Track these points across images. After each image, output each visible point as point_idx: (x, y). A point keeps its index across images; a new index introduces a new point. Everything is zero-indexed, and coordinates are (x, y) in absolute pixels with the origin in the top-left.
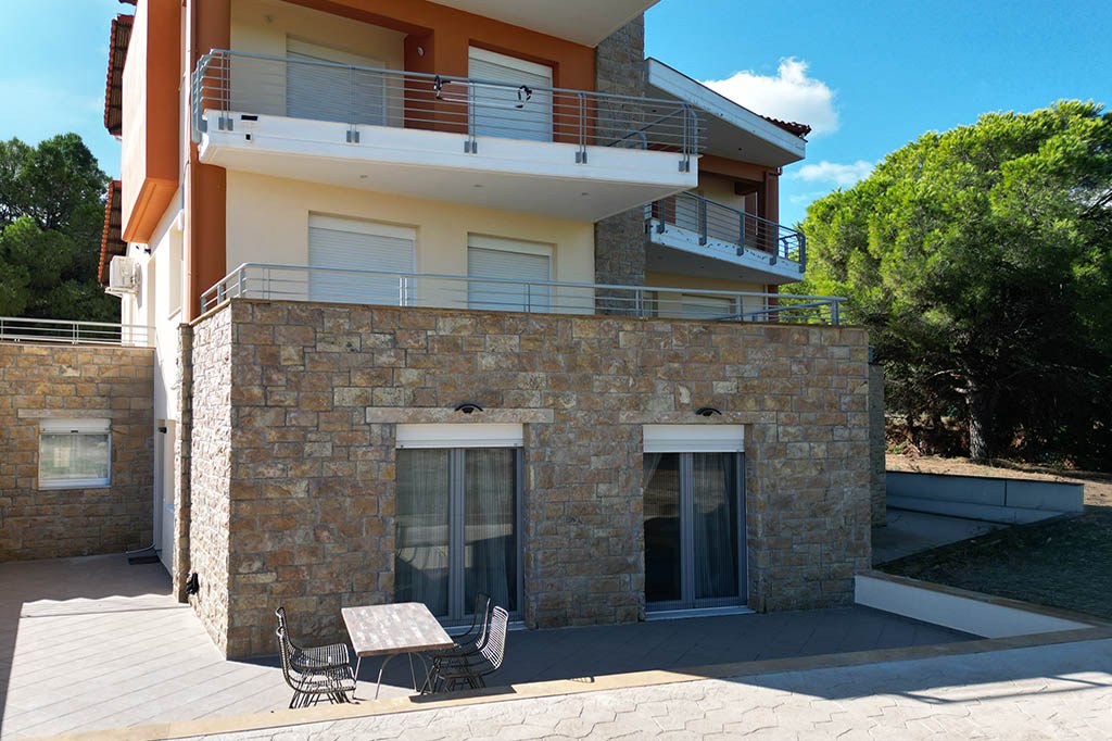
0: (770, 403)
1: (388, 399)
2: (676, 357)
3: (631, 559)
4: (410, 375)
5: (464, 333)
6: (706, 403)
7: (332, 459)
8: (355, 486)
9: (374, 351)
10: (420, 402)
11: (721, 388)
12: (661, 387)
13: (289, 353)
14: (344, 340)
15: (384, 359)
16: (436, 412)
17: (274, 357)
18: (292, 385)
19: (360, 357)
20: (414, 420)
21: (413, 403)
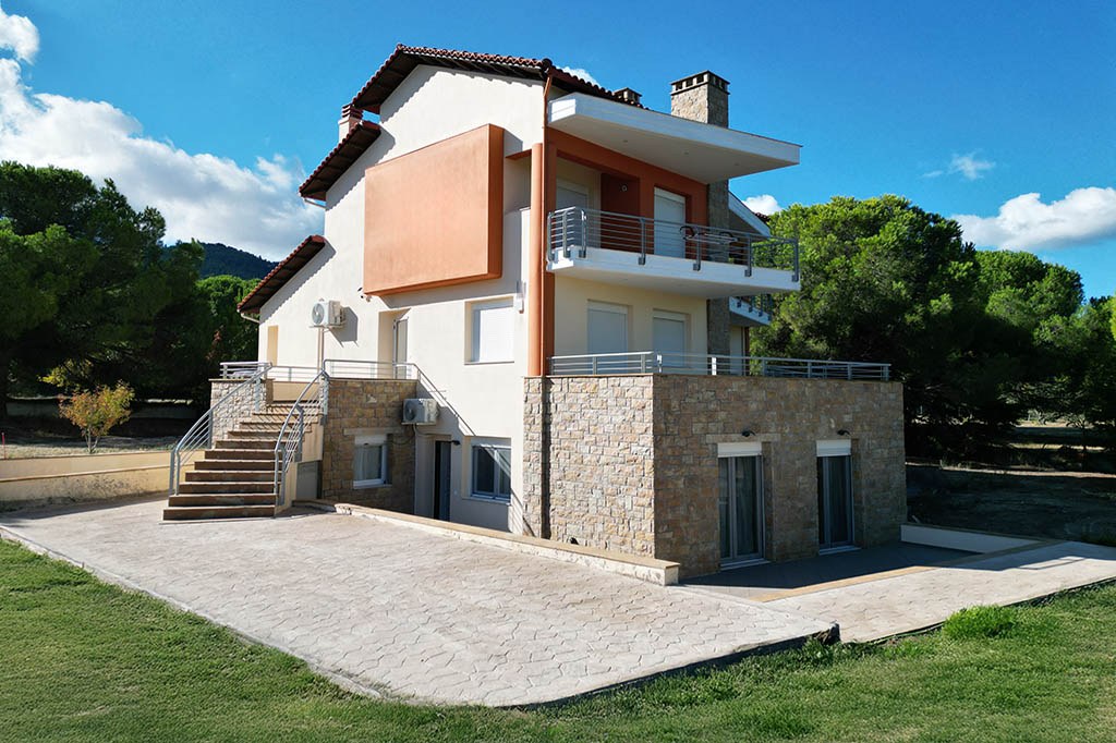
0: (866, 427)
1: (714, 429)
2: (828, 401)
3: (813, 520)
4: (722, 415)
5: (743, 390)
6: (841, 428)
7: (693, 465)
8: (702, 480)
9: (708, 402)
10: (726, 432)
11: (847, 418)
12: (823, 417)
13: (675, 403)
14: (696, 395)
15: (712, 406)
16: (734, 436)
17: (669, 406)
18: (676, 422)
19: (703, 405)
20: (725, 441)
21: (724, 432)
